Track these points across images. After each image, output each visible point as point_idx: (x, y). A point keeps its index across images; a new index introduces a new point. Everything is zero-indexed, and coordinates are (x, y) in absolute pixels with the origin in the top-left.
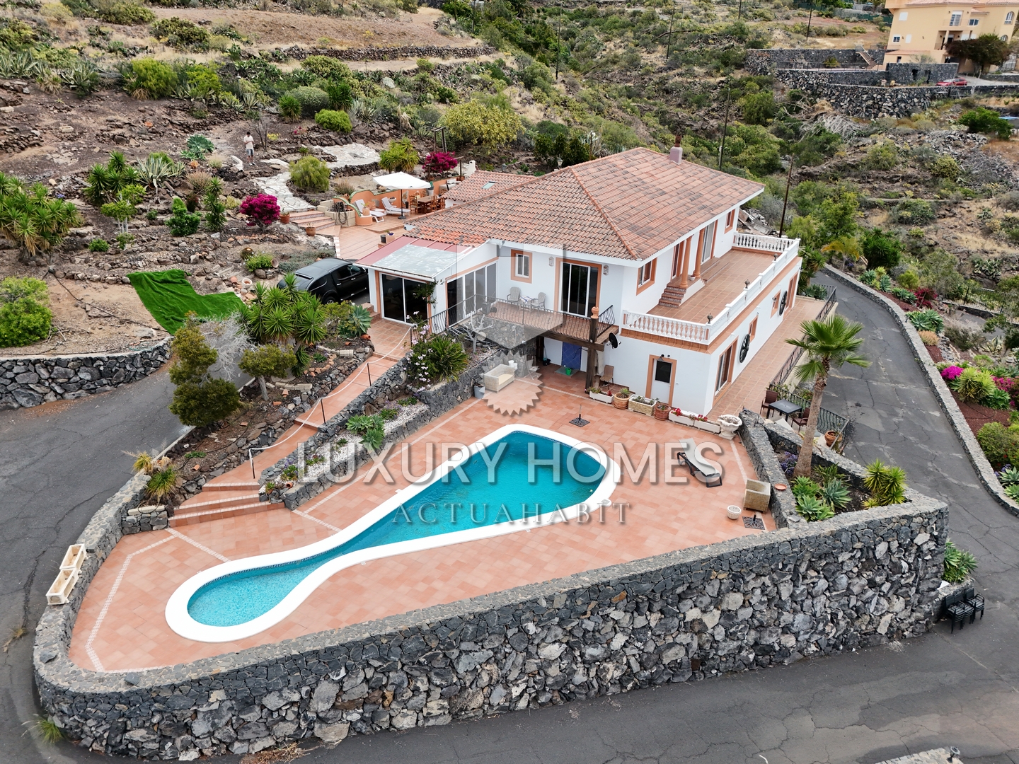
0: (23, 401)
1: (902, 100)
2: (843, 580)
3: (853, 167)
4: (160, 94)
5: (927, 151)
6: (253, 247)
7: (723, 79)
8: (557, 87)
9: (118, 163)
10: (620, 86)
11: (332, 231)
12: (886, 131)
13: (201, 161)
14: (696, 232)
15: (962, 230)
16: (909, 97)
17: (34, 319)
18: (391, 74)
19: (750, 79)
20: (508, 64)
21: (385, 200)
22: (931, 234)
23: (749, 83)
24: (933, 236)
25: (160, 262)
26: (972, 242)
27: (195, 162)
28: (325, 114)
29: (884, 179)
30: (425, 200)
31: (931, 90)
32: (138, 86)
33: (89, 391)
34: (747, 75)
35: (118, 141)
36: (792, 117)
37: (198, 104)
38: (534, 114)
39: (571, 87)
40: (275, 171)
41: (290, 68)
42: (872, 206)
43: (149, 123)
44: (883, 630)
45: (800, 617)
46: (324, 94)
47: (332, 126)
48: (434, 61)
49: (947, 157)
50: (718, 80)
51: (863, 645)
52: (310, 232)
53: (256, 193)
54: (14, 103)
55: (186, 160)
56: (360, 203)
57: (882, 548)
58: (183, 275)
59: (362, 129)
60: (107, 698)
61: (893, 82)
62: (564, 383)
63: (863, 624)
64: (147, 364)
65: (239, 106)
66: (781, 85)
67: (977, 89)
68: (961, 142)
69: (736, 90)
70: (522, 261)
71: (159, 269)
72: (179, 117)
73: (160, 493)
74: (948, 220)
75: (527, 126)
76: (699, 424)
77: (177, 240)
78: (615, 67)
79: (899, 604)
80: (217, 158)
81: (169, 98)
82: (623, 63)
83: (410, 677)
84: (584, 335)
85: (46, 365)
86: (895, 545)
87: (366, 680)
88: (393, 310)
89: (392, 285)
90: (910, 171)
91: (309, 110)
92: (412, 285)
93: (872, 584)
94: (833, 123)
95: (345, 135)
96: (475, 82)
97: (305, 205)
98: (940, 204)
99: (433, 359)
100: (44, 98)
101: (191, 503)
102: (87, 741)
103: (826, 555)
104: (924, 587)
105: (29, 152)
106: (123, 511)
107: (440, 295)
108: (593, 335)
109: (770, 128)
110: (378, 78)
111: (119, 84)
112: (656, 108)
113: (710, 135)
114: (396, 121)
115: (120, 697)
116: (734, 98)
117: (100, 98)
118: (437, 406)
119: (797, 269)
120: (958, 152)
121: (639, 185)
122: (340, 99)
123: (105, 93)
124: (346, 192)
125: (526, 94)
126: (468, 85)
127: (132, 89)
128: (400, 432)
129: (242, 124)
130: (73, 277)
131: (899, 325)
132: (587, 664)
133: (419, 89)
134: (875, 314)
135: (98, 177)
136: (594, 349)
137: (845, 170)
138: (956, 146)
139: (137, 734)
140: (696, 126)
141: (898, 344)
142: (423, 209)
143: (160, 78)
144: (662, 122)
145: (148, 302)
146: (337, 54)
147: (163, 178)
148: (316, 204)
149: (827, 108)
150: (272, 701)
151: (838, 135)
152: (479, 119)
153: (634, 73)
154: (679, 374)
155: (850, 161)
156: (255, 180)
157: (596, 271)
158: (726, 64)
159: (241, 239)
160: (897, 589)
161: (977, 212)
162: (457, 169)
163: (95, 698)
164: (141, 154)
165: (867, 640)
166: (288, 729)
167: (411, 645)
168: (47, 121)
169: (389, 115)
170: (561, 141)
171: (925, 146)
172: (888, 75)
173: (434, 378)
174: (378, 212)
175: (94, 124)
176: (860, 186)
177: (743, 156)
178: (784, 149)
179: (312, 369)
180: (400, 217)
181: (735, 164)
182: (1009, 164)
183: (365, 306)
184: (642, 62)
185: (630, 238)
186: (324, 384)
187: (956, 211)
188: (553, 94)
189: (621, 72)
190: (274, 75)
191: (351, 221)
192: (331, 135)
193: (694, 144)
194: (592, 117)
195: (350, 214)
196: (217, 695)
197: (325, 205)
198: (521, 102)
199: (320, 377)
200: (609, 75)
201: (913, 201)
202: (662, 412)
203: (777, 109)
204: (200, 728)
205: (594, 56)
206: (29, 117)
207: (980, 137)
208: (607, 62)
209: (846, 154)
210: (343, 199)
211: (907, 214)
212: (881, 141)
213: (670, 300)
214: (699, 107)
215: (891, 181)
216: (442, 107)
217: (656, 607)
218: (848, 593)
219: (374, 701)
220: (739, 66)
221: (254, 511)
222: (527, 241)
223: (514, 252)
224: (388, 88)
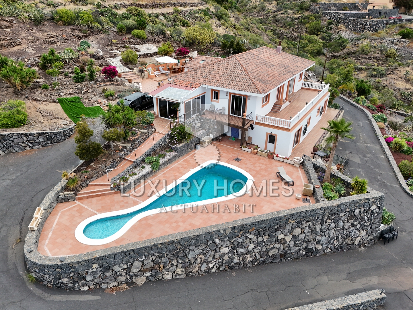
0: (17, 149)
1: (374, 25)
2: (341, 224)
3: (353, 53)
4: (68, 23)
5: (384, 47)
6: (107, 87)
7: (300, 15)
8: (231, 19)
9: (52, 53)
10: (257, 19)
11: (139, 80)
12: (367, 38)
13: (86, 51)
14: (287, 82)
15: (397, 80)
16: (377, 24)
17: (21, 117)
18: (162, 14)
19: (311, 16)
20: (211, 10)
21: (160, 68)
22: (384, 81)
23: (311, 17)
24: (385, 82)
25: (70, 94)
26: (401, 85)
27: (83, 52)
28: (136, 31)
30: (176, 67)
31: (387, 20)
32: (60, 20)
33: (43, 146)
34: (310, 14)
35: (52, 43)
36: (328, 31)
37: (84, 27)
38: (221, 31)
39: (237, 19)
40: (116, 56)
41: (121, 12)
42: (360, 70)
43: (64, 36)
44: (357, 243)
45: (324, 238)
46: (135, 23)
47: (139, 37)
48: (180, 8)
49: (392, 49)
50: (298, 16)
51: (348, 249)
52: (130, 81)
53: (108, 65)
54: (10, 27)
55: (79, 51)
56: (150, 69)
57: (357, 211)
58: (79, 99)
59: (151, 38)
60: (53, 266)
61: (371, 17)
62: (232, 144)
63: (349, 241)
64: (65, 135)
65: (101, 28)
66: (324, 18)
67: (406, 20)
68: (398, 43)
69: (305, 20)
71: (69, 96)
72: (77, 33)
73: (72, 187)
74: (391, 75)
75: (218, 36)
76: (286, 161)
77: (77, 84)
78: (255, 10)
79: (363, 233)
80: (92, 50)
81: (72, 25)
82: (259, 8)
83: (170, 260)
84: (240, 124)
85: (26, 135)
86: (362, 210)
87: (153, 261)
88: (163, 113)
89: (163, 104)
90: (376, 55)
91: (129, 30)
92: (171, 104)
93: (353, 225)
94: (345, 34)
95: (144, 40)
96: (197, 17)
97: (127, 70)
98: (388, 69)
99: (179, 134)
100: (22, 25)
101: (84, 191)
102: (45, 283)
103: (335, 214)
104: (374, 226)
105: (16, 48)
106: (58, 194)
107: (182, 108)
108: (244, 125)
109: (319, 36)
110: (157, 16)
111: (52, 19)
112: (272, 28)
113: (294, 39)
114: (165, 34)
115: (58, 266)
116: (304, 24)
117: (44, 25)
118: (181, 153)
119: (328, 97)
120: (397, 47)
121: (264, 62)
122: (142, 25)
123: (46, 23)
124: (144, 64)
125: (218, 22)
126: (194, 19)
127: (57, 21)
128: (166, 163)
129: (102, 36)
130: (35, 100)
131: (369, 120)
132: (239, 255)
133: (174, 20)
134: (359, 115)
135: (44, 58)
136: (244, 130)
137: (349, 54)
138: (396, 45)
139: (65, 280)
140: (289, 35)
141: (368, 128)
142: (175, 71)
143: (68, 16)
144: (274, 34)
145: (65, 110)
146: (140, 6)
147: (71, 59)
148: (132, 69)
149: (343, 28)
150: (116, 268)
151: (348, 40)
152: (198, 34)
153: (263, 13)
154: (278, 140)
155: (352, 51)
156: (107, 59)
157: (245, 98)
158: (301, 9)
159: (102, 84)
160: (363, 227)
161: (404, 72)
162: (189, 54)
163: (48, 266)
164: (62, 49)
165: (350, 247)
166: (123, 279)
167: (170, 247)
168: (23, 35)
169: (162, 32)
170: (232, 43)
171: (383, 44)
172: (369, 14)
173: (180, 141)
174: (157, 73)
175: (42, 36)
176: (356, 61)
177: (307, 48)
178: (325, 45)
179: (131, 138)
180: (166, 75)
181: (304, 51)
183: (152, 112)
184: (267, 8)
185: (259, 85)
186: (136, 144)
187: (395, 72)
188: (229, 22)
189: (258, 13)
190: (115, 15)
191: (146, 76)
192: (138, 40)
193: (287, 43)
194: (245, 32)
195: (146, 73)
196: (95, 266)
197: (136, 70)
198: (216, 26)
199: (134, 141)
200: (253, 14)
201: (377, 67)
202: (271, 156)
203: (322, 28)
204: (89, 278)
205: (246, 6)
206: (16, 33)
207: (406, 40)
208: (252, 8)
209: (350, 48)
210: (143, 67)
211: (375, 73)
212: (365, 42)
213: (275, 110)
214: (290, 27)
215: (369, 59)
216: (183, 28)
217: (267, 233)
218: (343, 229)
219: (156, 268)
220: (307, 10)
221: (108, 194)
222: (217, 86)
223: (212, 90)
224: (161, 20)
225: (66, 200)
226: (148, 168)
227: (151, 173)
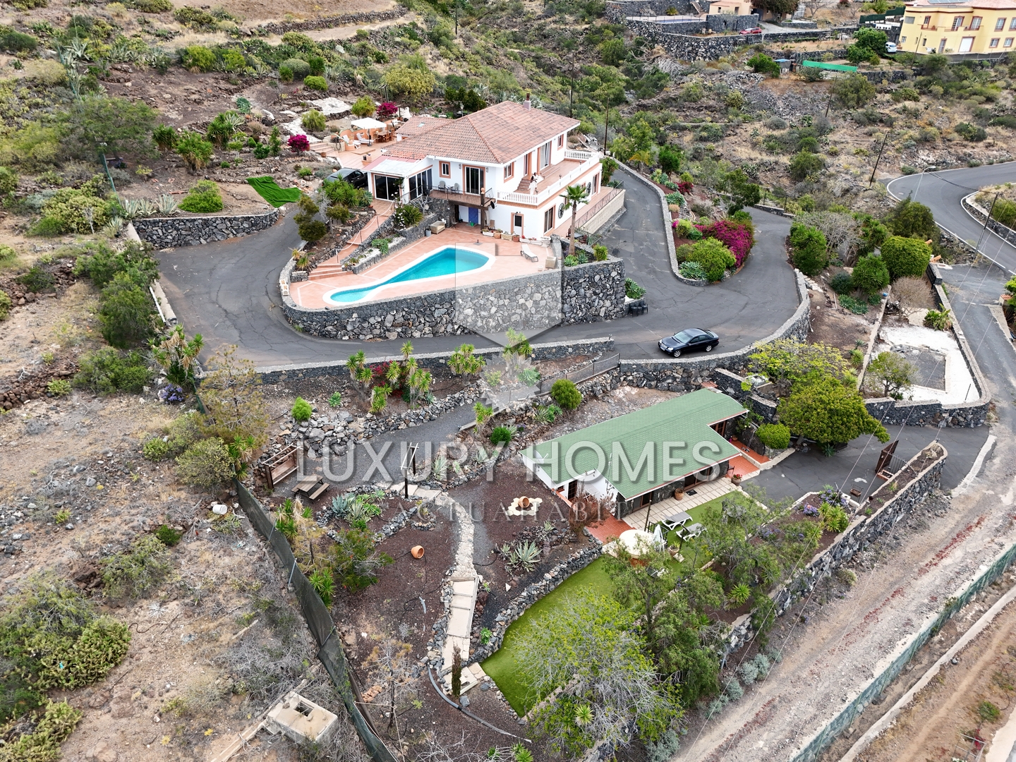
1: (712, 47)
2: (582, 290)
3: (674, 99)
4: (206, 70)
5: (723, 87)
6: (298, 164)
7: (587, 26)
8: (456, 41)
9: (221, 119)
10: (508, 31)
11: (335, 154)
12: (700, 71)
13: (250, 114)
15: (739, 145)
16: (717, 45)
17: (218, 200)
18: (340, 42)
19: (607, 28)
20: (419, 25)
21: (359, 135)
22: (718, 148)
23: (606, 31)
24: (720, 150)
25: (257, 173)
26: (744, 153)
27: (247, 116)
28: (311, 78)
29: (694, 109)
30: (381, 134)
31: (735, 37)
33: (248, 233)
34: (606, 23)
35: (198, 103)
36: (637, 59)
37: (230, 75)
38: (442, 68)
39: (468, 41)
40: (291, 119)
41: (275, 42)
42: (684, 129)
43: (209, 90)
44: (602, 314)
45: (565, 306)
46: (305, 64)
47: (316, 87)
48: (366, 27)
49: (736, 91)
50: (584, 27)
51: (594, 321)
52: (323, 155)
53: (287, 133)
54: (129, 80)
55: (242, 114)
56: (346, 138)
57: (597, 278)
58: (271, 178)
59: (333, 87)
60: (320, 313)
61: (710, 31)
62: (470, 229)
63: (593, 311)
64: (271, 220)
65: (255, 74)
66: (630, 32)
67: (767, 36)
68: (747, 80)
69: (597, 37)
70: (446, 168)
71: (258, 176)
72: (223, 85)
73: (302, 267)
74: (731, 138)
75: (438, 78)
77: (261, 161)
78: (504, 13)
79: (608, 303)
80: (256, 112)
81: (212, 71)
82: (510, 11)
83: (418, 317)
84: (479, 203)
86: (603, 276)
87: (403, 316)
88: (381, 193)
89: (380, 180)
90: (711, 103)
91: (299, 76)
92: (392, 180)
93: (595, 293)
94: (664, 65)
95: (324, 93)
96: (399, 44)
98: (728, 127)
99: (405, 215)
100: (142, 75)
101: (314, 271)
102: (312, 331)
103: (574, 279)
104: (618, 296)
106: (290, 272)
107: (406, 184)
108: (483, 203)
109: (621, 68)
110: (332, 45)
111: (180, 63)
112: (533, 54)
113: (575, 75)
114: (353, 80)
115: (324, 313)
116: (595, 43)
117: (172, 73)
118: (410, 239)
119: (599, 169)
120: (744, 87)
122: (317, 68)
123: (171, 69)
124: (335, 130)
125: (436, 51)
126: (394, 47)
127: (190, 66)
128: (395, 248)
129: (258, 87)
130: (220, 181)
131: (660, 202)
132: (482, 318)
133: (362, 53)
134: (650, 197)
136: (484, 209)
137: (668, 102)
138: (744, 83)
139: (329, 328)
140: (564, 68)
141: (656, 212)
143: (207, 59)
144: (538, 66)
145: (261, 193)
146: (299, 27)
147: (236, 126)
148: (322, 139)
149: (662, 52)
150: (372, 320)
151: (668, 75)
152: (408, 79)
153: (519, 20)
154: (525, 221)
155: (672, 95)
156: (283, 125)
157: (483, 170)
158: (590, 14)
159: (291, 160)
160: (607, 296)
161: (751, 132)
162: (398, 113)
165: (596, 318)
166: (377, 332)
167: (418, 303)
168: (153, 91)
169: (348, 76)
170: (462, 91)
171: (724, 84)
172: (707, 25)
173: (407, 224)
174: (357, 142)
175: (177, 91)
176: (677, 114)
177: (598, 92)
178: (629, 86)
179: (350, 221)
180: (369, 145)
181: (592, 98)
182: (775, 96)
183: (367, 192)
184: (525, 10)
185: (498, 153)
186: (357, 228)
187: (738, 131)
188: (455, 50)
189: (508, 19)
190: (267, 49)
191: (343, 148)
192: (316, 92)
193: (563, 84)
194: (484, 68)
195: (342, 144)
196: (355, 315)
197: (327, 139)
198: (432, 59)
199: (354, 224)
200: (499, 21)
201: (710, 124)
202: (516, 239)
203: (626, 52)
204: (349, 328)
205: (486, 2)
206: (141, 89)
207: (759, 75)
208: (497, 8)
209: (671, 90)
210: (336, 135)
211: (704, 134)
212: (696, 78)
213: (523, 187)
214: (569, 50)
215: (699, 110)
216: (378, 66)
217: (507, 297)
218: (585, 297)
219: (406, 325)
220: (600, 15)
221: (341, 275)
222: (447, 156)
223: (441, 162)
224: (341, 54)
225: (300, 279)
226: (376, 252)
227: (380, 257)
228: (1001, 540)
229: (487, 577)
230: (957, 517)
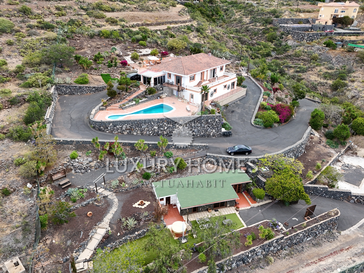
1: (311, 36)
2: (203, 125)
3: (290, 56)
4: (107, 38)
6: (122, 70)
7: (264, 27)
9: (99, 54)
10: (235, 29)
11: (138, 68)
12: (304, 45)
13: (114, 53)
15: (312, 75)
16: (313, 36)
17: (86, 80)
18: (160, 30)
19: (271, 28)
20: (194, 25)
21: (151, 62)
22: (303, 76)
26: (314, 78)
27: (113, 53)
28: (141, 42)
29: (297, 60)
31: (320, 33)
32: (102, 36)
33: (94, 92)
34: (272, 26)
35: (98, 48)
36: (280, 40)
37: (114, 40)
38: (195, 40)
40: (128, 55)
41: (136, 29)
42: (291, 67)
43: (104, 44)
44: (211, 135)
45: (196, 130)
46: (141, 37)
47: (142, 45)
48: (172, 26)
49: (316, 54)
50: (263, 27)
51: (208, 137)
52: (133, 68)
53: (124, 60)
54: (79, 40)
55: (111, 53)
56: (145, 62)
58: (109, 75)
59: (149, 45)
60: (99, 122)
61: (312, 30)
63: (207, 133)
64: (103, 89)
65: (123, 40)
66: (280, 30)
67: (335, 33)
68: (322, 50)
69: (267, 31)
70: (170, 75)
71: (105, 73)
72: (110, 43)
73: (105, 105)
74: (310, 72)
75: (191, 44)
77: (109, 68)
78: (235, 22)
80: (117, 52)
81: (108, 38)
82: (237, 21)
83: (136, 127)
85: (88, 87)
86: (212, 120)
87: (130, 126)
88: (144, 83)
89: (144, 78)
90: (305, 58)
91: (138, 41)
92: (148, 78)
94: (290, 43)
95: (145, 47)
96: (183, 31)
97: (133, 62)
98: (309, 67)
99: (150, 91)
100: (84, 38)
101: (109, 107)
102: (96, 128)
103: (200, 120)
104: (219, 128)
105: (83, 50)
106: (100, 107)
107: (152, 80)
109: (273, 43)
110: (156, 31)
111: (99, 35)
113: (253, 45)
114: (157, 43)
115: (100, 122)
116: (265, 34)
117: (95, 38)
118: (150, 99)
120: (320, 53)
121: (196, 61)
122: (145, 38)
124: (142, 60)
125: (196, 34)
127: (101, 36)
128: (142, 102)
129: (123, 44)
130: (92, 74)
131: (260, 94)
132: (161, 130)
133: (166, 34)
135: (96, 56)
137: (288, 57)
138: (320, 51)
139: (102, 128)
140: (250, 42)
142: (158, 63)
143: (107, 34)
144: (239, 41)
145: (103, 79)
146: (148, 25)
147: (107, 56)
148: (136, 62)
149: (290, 38)
150: (118, 127)
151: (291, 46)
153: (240, 24)
154: (194, 97)
155: (290, 54)
156: (124, 57)
157: (181, 77)
158: (266, 23)
159: (120, 69)
160: (214, 128)
161: (319, 70)
162: (169, 55)
163: (97, 122)
164: (103, 51)
166: (119, 131)
167: (136, 122)
168: (85, 44)
169: (156, 41)
171: (312, 51)
172: (311, 28)
173: (150, 94)
174: (148, 64)
175: (94, 44)
176: (290, 61)
177: (260, 52)
178: (274, 50)
179: (129, 91)
182: (332, 56)
183: (140, 82)
184: (243, 21)
185: (186, 71)
187: (313, 69)
188: (204, 34)
189: (236, 24)
190: (131, 32)
191: (142, 66)
192: (142, 47)
195: (142, 65)
196: (111, 124)
197: (137, 63)
198: (193, 37)
199: (130, 92)
200: (233, 25)
201: (302, 66)
203: (276, 37)
204: (109, 128)
205: (231, 18)
206: (82, 43)
207: (327, 48)
208: (233, 21)
209: (290, 52)
210: (141, 62)
211: (298, 70)
212: (301, 48)
213: (199, 84)
214: (255, 36)
215: (299, 60)
216: (170, 39)
219: (131, 130)
220: (270, 23)
221: (118, 109)
223: (168, 73)
224: (158, 34)
225: (102, 109)
226: (134, 103)
227: (135, 104)
228: (356, 259)
229: (112, 228)
230: (339, 244)
